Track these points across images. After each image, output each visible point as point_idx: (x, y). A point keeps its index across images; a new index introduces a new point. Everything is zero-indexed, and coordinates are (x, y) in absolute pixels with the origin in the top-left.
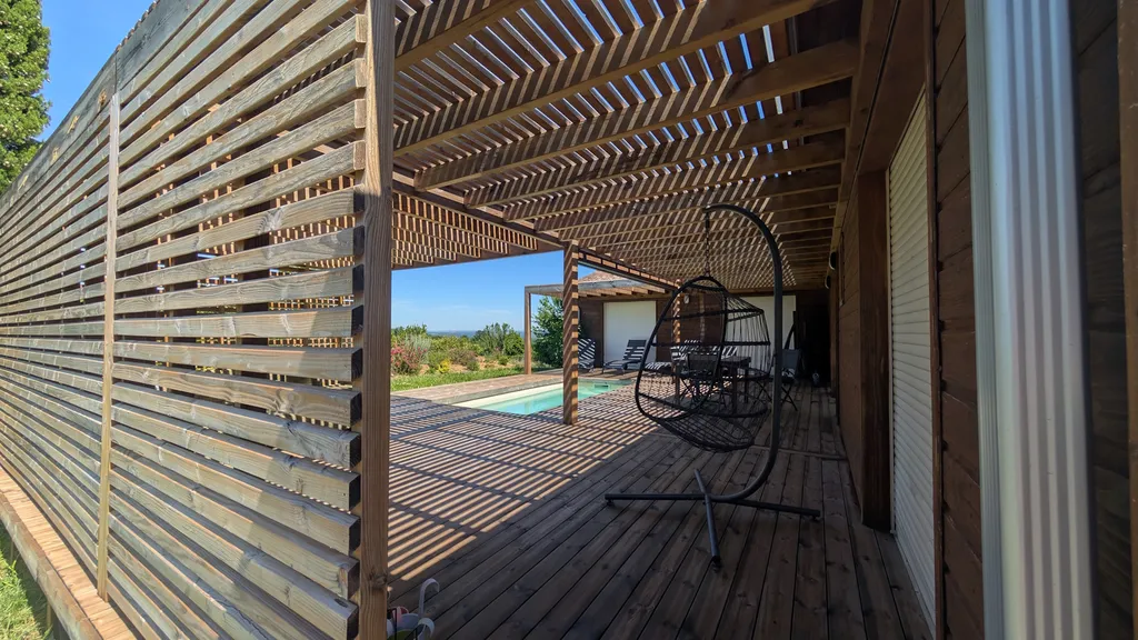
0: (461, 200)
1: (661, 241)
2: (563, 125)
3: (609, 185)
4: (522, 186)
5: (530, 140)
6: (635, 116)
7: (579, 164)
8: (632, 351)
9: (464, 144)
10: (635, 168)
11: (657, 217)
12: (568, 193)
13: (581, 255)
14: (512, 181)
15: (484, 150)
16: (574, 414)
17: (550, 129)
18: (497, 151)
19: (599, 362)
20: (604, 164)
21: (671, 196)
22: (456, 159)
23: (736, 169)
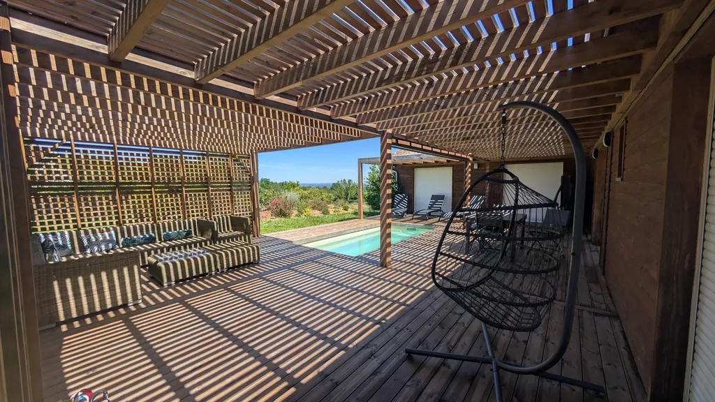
0: (295, 104)
1: (457, 128)
2: (366, 32)
3: (414, 86)
4: (339, 90)
5: (339, 49)
6: (435, 16)
7: (386, 68)
8: (434, 203)
9: (284, 57)
10: (434, 70)
11: (455, 110)
12: (380, 94)
13: (394, 141)
14: (332, 86)
15: (302, 62)
16: (388, 259)
17: (355, 38)
18: (313, 61)
19: (410, 209)
20: (408, 67)
21: (467, 92)
22: (282, 71)
23: (533, 65)
